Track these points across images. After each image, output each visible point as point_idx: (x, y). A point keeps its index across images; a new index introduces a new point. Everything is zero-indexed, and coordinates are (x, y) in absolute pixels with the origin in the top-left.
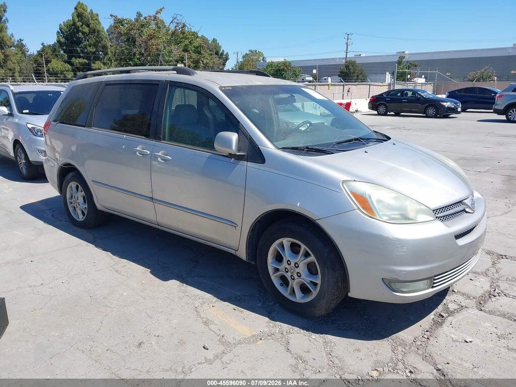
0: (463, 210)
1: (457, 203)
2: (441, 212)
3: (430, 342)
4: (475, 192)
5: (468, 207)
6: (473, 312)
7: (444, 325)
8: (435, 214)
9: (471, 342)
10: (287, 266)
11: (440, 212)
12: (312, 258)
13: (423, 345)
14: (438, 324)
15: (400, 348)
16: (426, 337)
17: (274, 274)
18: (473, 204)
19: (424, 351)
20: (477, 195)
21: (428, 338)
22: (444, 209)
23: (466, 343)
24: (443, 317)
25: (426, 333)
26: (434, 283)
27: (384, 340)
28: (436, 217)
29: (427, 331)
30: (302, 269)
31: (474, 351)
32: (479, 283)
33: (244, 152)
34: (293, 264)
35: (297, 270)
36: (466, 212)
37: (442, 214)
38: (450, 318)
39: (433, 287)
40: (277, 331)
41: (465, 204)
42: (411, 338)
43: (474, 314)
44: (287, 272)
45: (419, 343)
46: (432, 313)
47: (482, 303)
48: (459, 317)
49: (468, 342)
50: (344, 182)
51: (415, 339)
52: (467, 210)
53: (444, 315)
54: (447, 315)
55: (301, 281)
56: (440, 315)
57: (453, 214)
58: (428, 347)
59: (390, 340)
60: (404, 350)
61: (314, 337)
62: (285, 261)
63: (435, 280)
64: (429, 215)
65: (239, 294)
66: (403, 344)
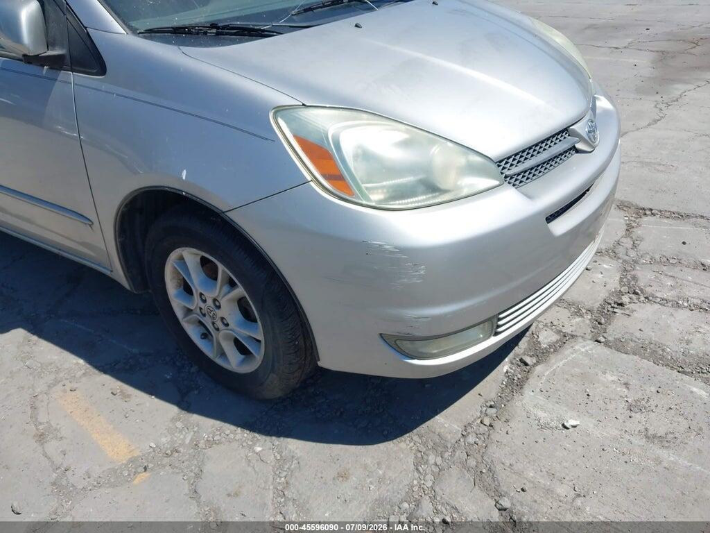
0: (570, 149)
1: (558, 134)
2: (519, 162)
3: (495, 436)
4: (602, 98)
5: (582, 139)
6: (584, 347)
7: (526, 386)
8: (504, 168)
9: (574, 427)
10: (202, 305)
11: (515, 162)
12: (240, 291)
13: (480, 443)
14: (515, 385)
15: (432, 458)
16: (487, 421)
17: (184, 317)
18: (591, 131)
19: (480, 460)
20: (603, 103)
21: (491, 426)
22: (525, 154)
23: (565, 431)
24: (526, 364)
25: (489, 410)
26: (499, 326)
27: (402, 438)
28: (506, 177)
29: (491, 407)
30: (229, 311)
31: (580, 449)
32: (600, 276)
33: (62, 47)
34: (210, 302)
35: (220, 313)
36: (578, 151)
37: (521, 167)
38: (539, 368)
39: (497, 334)
40: (187, 441)
41: (575, 134)
42: (457, 427)
43: (586, 354)
44: (204, 315)
45: (471, 439)
46: (507, 360)
47: (603, 321)
48: (557, 362)
49: (568, 428)
50: (280, 110)
51: (465, 430)
52: (579, 146)
53: (528, 360)
54: (534, 360)
55: (230, 333)
56: (521, 360)
57: (547, 162)
58: (490, 450)
59: (416, 438)
60: (439, 461)
61: (258, 449)
62: (196, 296)
63: (500, 319)
64: (488, 175)
65: (135, 351)
66: (440, 446)
